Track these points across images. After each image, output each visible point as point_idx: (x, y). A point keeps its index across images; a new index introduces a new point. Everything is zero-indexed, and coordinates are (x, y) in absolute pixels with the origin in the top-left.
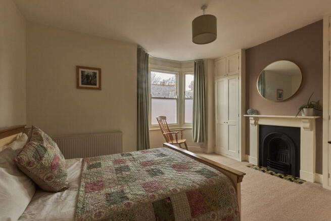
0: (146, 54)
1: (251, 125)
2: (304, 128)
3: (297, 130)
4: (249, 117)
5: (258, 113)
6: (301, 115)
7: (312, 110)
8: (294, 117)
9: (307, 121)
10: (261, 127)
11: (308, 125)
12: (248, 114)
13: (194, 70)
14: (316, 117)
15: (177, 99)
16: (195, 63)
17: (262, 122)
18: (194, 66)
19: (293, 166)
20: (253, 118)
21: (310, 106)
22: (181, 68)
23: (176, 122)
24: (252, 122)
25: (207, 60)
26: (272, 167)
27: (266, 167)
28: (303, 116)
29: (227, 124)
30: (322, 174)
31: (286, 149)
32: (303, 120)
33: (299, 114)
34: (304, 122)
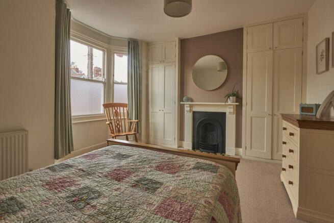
0: (68, 10)
1: (186, 112)
2: (229, 113)
3: (224, 114)
4: (184, 104)
5: (192, 101)
6: (228, 102)
7: (235, 97)
8: (224, 103)
9: (232, 106)
10: (194, 113)
11: (232, 110)
12: (183, 102)
13: (127, 50)
14: (237, 104)
15: (104, 83)
16: (129, 42)
17: (196, 109)
18: (127, 45)
19: (220, 146)
20: (188, 105)
21: (234, 95)
22: (109, 44)
23: (102, 112)
24: (187, 109)
25: (142, 41)
26: (203, 149)
27: (199, 149)
28: (229, 102)
29: (163, 112)
30: (241, 148)
31: (213, 131)
32: (229, 106)
33: (226, 101)
34: (230, 108)
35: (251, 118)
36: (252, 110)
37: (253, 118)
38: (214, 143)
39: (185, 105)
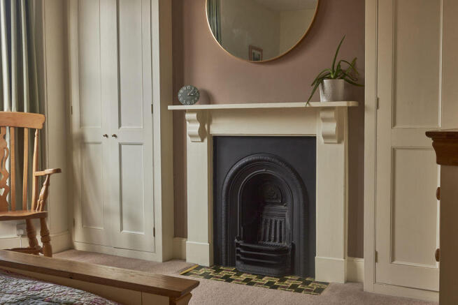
1: (189, 139)
2: (325, 137)
4: (184, 112)
5: (209, 99)
6: (319, 100)
7: (341, 82)
8: (303, 105)
9: (331, 114)
10: (217, 143)
11: (332, 128)
12: (180, 104)
14: (350, 104)
17: (221, 128)
19: (300, 253)
20: (194, 116)
21: (338, 73)
24: (192, 128)
26: (245, 262)
27: (233, 265)
28: (324, 101)
29: (116, 142)
30: (362, 256)
31: (282, 203)
32: (322, 114)
33: (313, 96)
34: (324, 120)
35: (394, 151)
36: (394, 124)
37: (398, 152)
38: (285, 244)
39: (188, 116)
